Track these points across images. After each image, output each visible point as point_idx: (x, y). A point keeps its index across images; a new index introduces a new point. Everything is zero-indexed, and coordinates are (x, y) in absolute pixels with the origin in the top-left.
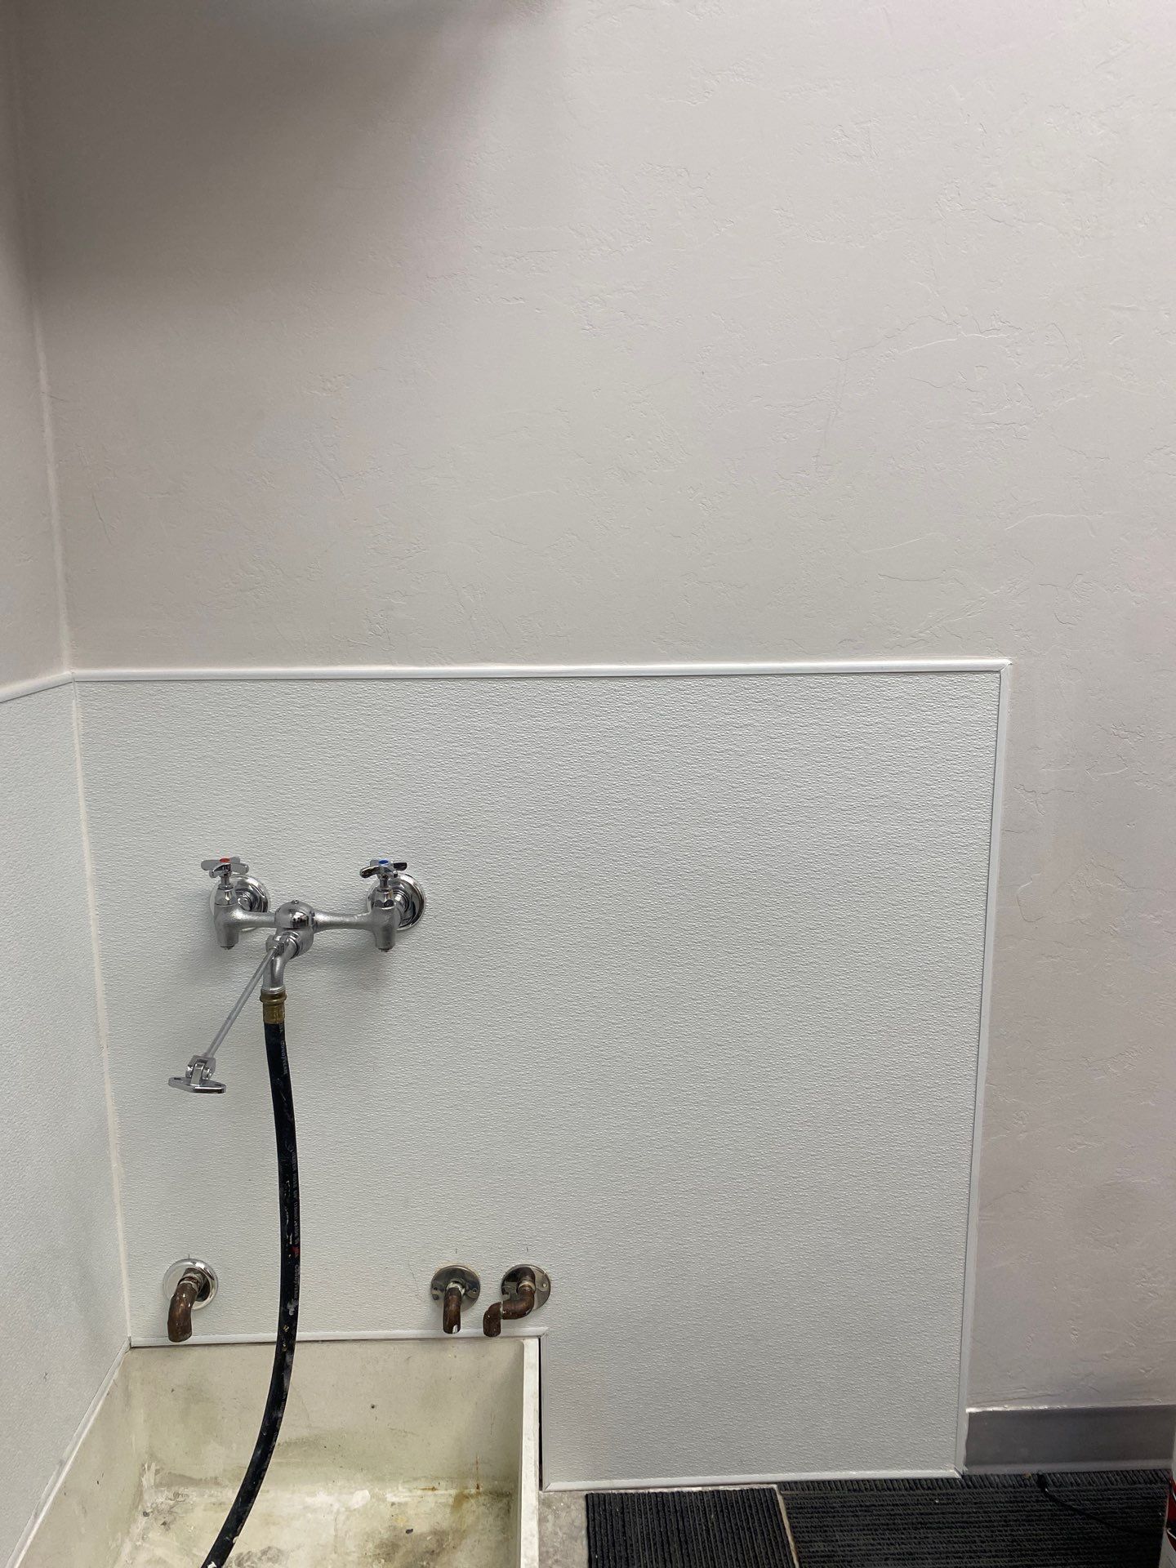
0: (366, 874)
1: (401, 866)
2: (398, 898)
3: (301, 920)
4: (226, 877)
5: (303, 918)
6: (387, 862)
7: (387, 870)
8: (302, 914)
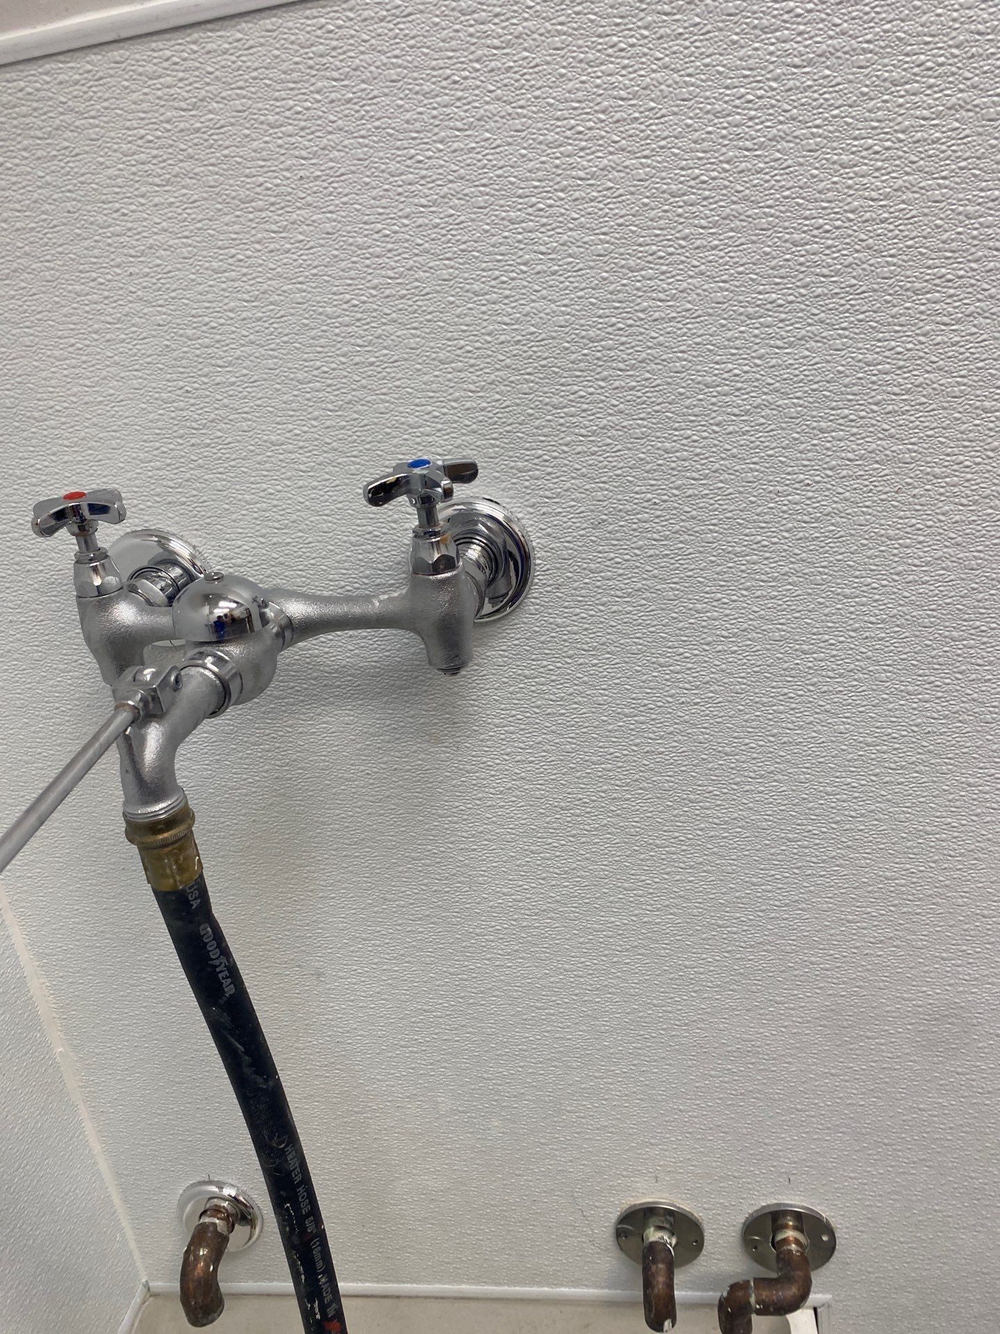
0: (381, 494)
1: (464, 472)
2: (474, 552)
3: (233, 619)
4: (84, 532)
5: (237, 614)
6: (428, 462)
7: (430, 483)
8: (234, 605)
